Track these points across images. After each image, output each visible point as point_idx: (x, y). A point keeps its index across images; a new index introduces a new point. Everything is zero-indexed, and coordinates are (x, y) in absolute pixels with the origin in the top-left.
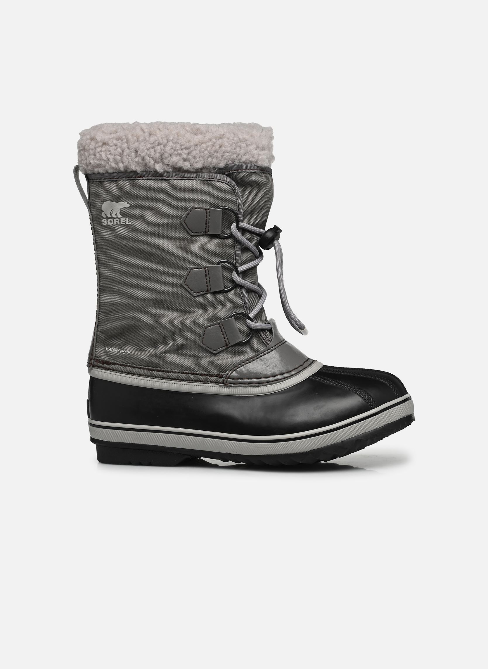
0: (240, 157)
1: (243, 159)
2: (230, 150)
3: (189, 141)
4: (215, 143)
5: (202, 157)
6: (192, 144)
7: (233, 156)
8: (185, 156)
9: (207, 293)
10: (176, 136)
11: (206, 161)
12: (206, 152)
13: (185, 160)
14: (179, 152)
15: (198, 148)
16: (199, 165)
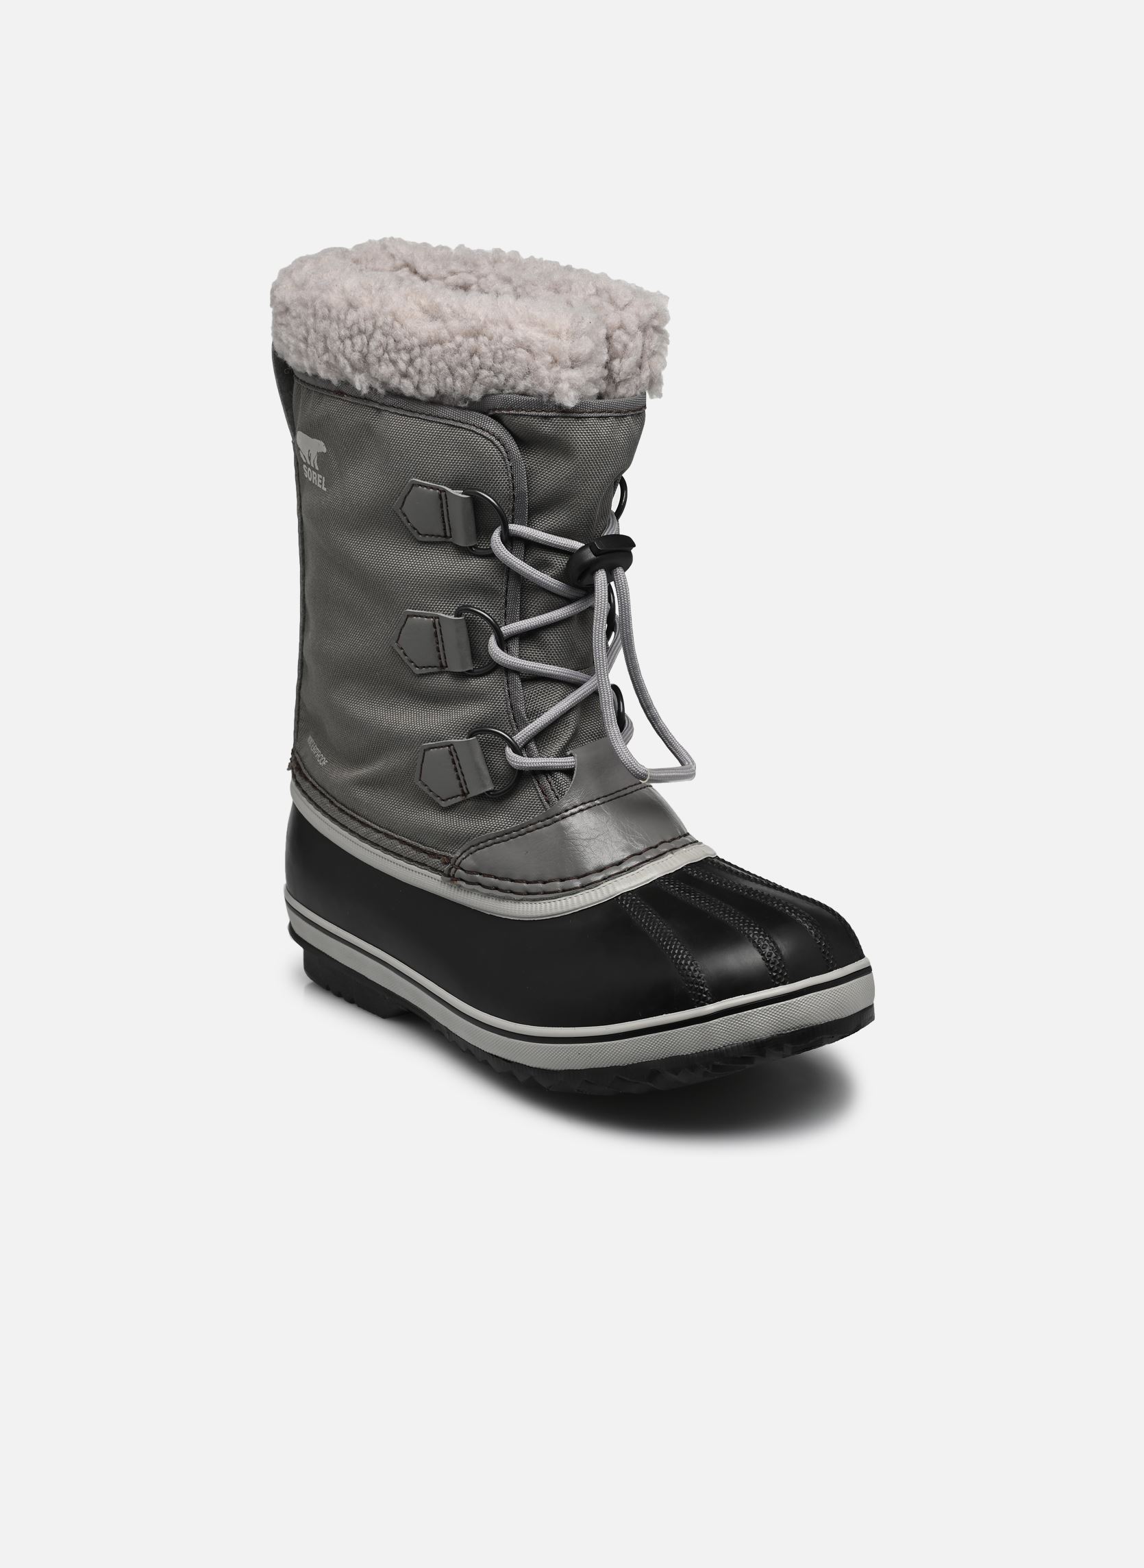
0: (511, 382)
1: (521, 386)
2: (491, 364)
3: (412, 335)
4: (460, 345)
5: (435, 374)
6: (415, 341)
7: (498, 379)
8: (402, 366)
9: (440, 673)
10: (389, 319)
11: (441, 384)
12: (441, 365)
13: (405, 375)
14: (393, 355)
15: (428, 351)
16: (429, 391)
